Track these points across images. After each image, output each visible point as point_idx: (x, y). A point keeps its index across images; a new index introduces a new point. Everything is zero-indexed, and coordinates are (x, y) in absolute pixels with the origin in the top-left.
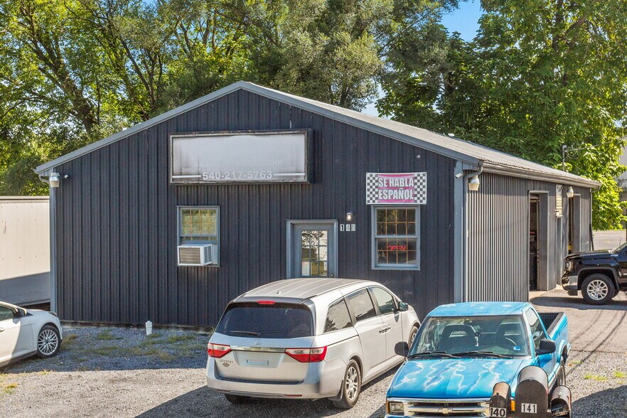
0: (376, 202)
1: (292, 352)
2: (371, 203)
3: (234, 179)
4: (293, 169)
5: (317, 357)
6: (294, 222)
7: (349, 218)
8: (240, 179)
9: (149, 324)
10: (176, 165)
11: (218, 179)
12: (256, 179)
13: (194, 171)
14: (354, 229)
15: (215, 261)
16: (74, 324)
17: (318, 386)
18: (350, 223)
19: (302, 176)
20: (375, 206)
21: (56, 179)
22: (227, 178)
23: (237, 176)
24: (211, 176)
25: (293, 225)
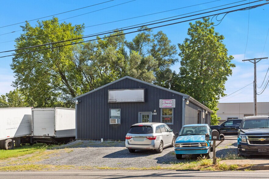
0: (162, 107)
1: (148, 137)
2: (161, 107)
3: (125, 101)
4: (141, 98)
5: (154, 139)
6: (140, 112)
7: (155, 111)
8: (127, 101)
9: (102, 139)
10: (110, 98)
11: (121, 101)
12: (131, 101)
13: (115, 99)
14: (156, 114)
15: (119, 123)
16: (82, 140)
17: (154, 146)
18: (155, 112)
19: (143, 100)
20: (162, 108)
21: (77, 102)
22: (123, 101)
23: (126, 100)
24: (119, 100)
25: (140, 113)
